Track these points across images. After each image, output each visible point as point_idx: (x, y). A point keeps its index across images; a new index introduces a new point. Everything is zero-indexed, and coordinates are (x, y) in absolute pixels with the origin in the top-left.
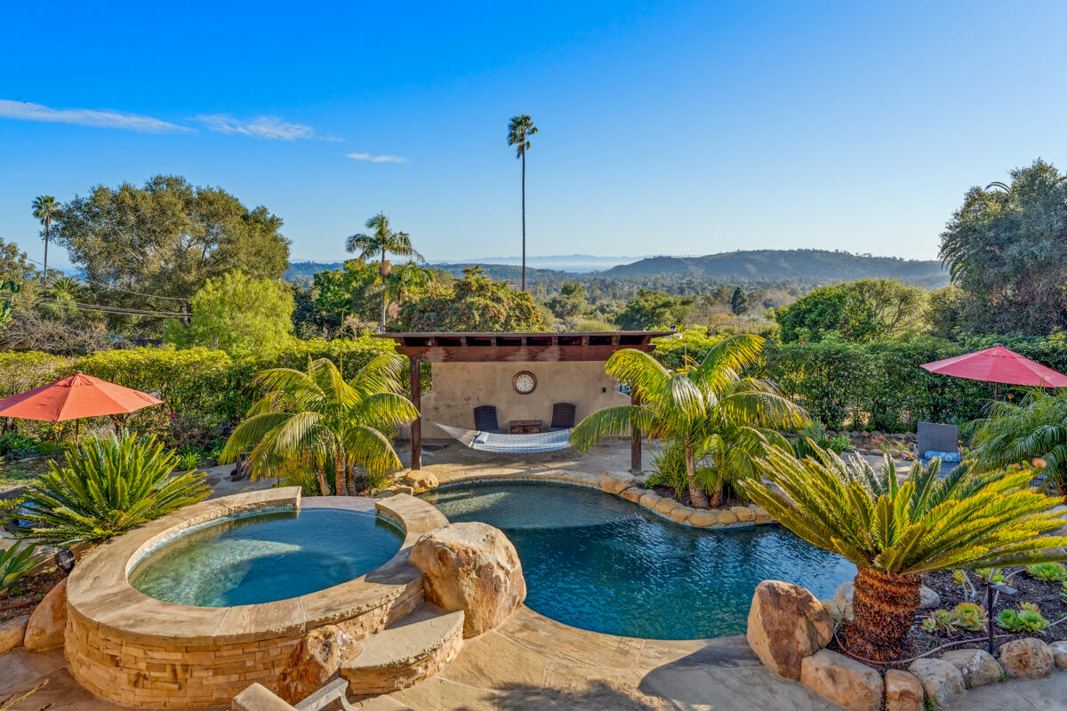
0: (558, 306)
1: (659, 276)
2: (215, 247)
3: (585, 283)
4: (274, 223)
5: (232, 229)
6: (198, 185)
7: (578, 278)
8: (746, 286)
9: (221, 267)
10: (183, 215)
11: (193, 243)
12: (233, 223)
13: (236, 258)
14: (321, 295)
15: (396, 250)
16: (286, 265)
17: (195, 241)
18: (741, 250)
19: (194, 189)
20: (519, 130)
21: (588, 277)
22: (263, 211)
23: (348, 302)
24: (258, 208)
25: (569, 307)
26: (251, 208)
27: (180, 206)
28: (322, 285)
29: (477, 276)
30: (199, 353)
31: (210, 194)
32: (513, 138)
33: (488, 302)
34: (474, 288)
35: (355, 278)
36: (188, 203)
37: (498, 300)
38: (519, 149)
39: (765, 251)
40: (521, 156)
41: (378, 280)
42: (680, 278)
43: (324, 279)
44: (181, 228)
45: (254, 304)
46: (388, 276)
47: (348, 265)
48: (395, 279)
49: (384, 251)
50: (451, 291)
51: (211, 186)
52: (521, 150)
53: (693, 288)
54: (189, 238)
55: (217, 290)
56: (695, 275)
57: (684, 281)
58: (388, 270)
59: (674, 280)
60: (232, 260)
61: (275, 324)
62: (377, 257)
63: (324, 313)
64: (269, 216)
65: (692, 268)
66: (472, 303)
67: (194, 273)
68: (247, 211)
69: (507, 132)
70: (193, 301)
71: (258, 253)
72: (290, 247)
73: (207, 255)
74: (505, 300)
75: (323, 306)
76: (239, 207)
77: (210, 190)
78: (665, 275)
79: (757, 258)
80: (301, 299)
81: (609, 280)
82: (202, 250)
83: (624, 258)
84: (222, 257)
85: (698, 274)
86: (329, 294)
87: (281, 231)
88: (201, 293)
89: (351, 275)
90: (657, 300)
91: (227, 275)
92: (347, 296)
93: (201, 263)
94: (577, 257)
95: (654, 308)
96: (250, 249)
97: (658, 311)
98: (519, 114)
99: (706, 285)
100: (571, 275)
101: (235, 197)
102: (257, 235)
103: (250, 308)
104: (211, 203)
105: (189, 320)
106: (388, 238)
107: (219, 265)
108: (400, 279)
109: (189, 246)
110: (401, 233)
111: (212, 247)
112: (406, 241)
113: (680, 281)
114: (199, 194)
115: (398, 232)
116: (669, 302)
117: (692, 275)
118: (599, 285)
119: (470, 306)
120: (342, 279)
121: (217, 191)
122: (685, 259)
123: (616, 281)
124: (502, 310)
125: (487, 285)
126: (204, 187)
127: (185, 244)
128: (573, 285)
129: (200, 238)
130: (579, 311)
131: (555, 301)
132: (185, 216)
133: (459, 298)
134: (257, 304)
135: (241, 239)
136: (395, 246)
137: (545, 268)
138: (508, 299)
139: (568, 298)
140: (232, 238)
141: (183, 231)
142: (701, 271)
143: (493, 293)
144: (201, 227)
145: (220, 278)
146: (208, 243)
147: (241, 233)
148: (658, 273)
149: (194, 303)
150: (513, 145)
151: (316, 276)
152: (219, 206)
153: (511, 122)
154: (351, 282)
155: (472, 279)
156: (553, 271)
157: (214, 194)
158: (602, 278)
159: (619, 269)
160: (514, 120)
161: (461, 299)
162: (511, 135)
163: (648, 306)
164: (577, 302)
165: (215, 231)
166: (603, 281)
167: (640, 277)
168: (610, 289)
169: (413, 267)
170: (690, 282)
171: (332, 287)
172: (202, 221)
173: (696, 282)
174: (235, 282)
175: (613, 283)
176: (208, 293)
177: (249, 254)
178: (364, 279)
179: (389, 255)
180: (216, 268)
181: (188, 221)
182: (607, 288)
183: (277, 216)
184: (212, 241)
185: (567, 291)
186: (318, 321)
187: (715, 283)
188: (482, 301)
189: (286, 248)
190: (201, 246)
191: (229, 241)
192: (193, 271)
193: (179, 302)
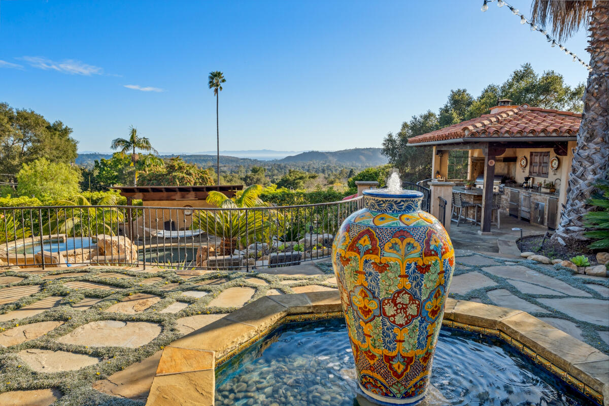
0: (249, 179)
1: (312, 162)
2: (30, 144)
3: (269, 166)
4: (66, 131)
5: (40, 135)
6: (17, 108)
7: (265, 163)
8: (359, 168)
9: (34, 156)
10: (8, 126)
11: (15, 142)
12: (41, 131)
13: (43, 151)
14: (99, 173)
15: (141, 147)
16: (75, 155)
17: (17, 141)
18: (357, 148)
19: (14, 110)
20: (215, 80)
21: (271, 163)
22: (60, 124)
23: (116, 177)
24: (56, 122)
25: (255, 180)
26: (52, 122)
27: (6, 121)
28: (100, 167)
29: (178, 161)
30: (24, 199)
31: (25, 113)
32: (212, 84)
33: (184, 175)
34: (176, 168)
35: (120, 163)
36: (11, 119)
37: (190, 174)
38: (215, 91)
39: (370, 148)
40: (216, 95)
41: (132, 164)
42: (324, 164)
43: (101, 164)
44: (7, 133)
45: (55, 177)
46: (137, 162)
47: (115, 156)
48: (141, 164)
49: (134, 148)
50: (165, 170)
51: (25, 109)
52: (216, 91)
53: (330, 170)
54: (12, 139)
55: (31, 169)
56: (332, 162)
57: (326, 165)
58: (137, 158)
59: (320, 165)
60: (40, 153)
61: (68, 188)
62: (131, 151)
63: (102, 184)
64: (64, 127)
65: (331, 158)
66: (176, 176)
67: (17, 159)
68: (49, 123)
69: (208, 80)
70: (18, 176)
71: (57, 148)
72: (78, 145)
73: (25, 149)
74: (194, 174)
75: (101, 179)
76: (44, 121)
77: (25, 111)
78: (315, 162)
79: (366, 152)
80: (86, 175)
81: (283, 164)
82: (22, 146)
83: (292, 152)
84: (35, 151)
85: (333, 161)
86: (104, 172)
87: (71, 136)
88: (22, 171)
89: (117, 161)
90: (296, 176)
91: (36, 161)
92: (116, 174)
93: (22, 154)
94: (264, 151)
95: (295, 180)
96: (52, 146)
97: (296, 181)
98: (215, 71)
99: (337, 167)
100: (261, 162)
101: (41, 115)
102: (56, 138)
103: (52, 179)
104: (26, 119)
105: (16, 187)
106: (136, 140)
107: (33, 155)
108: (144, 163)
109: (13, 144)
110: (144, 138)
111: (28, 145)
112: (147, 143)
113: (323, 166)
114: (18, 113)
115: (142, 137)
116: (303, 177)
117: (330, 162)
118: (277, 168)
119: (174, 177)
120: (112, 164)
121: (30, 112)
122: (326, 152)
123: (287, 166)
124: (192, 179)
125: (183, 167)
126: (20, 109)
127: (10, 143)
128: (258, 168)
129: (20, 139)
130: (261, 182)
131: (247, 177)
132: (9, 126)
133: (169, 173)
134: (56, 177)
135: (46, 140)
136: (141, 145)
137: (245, 158)
138: (196, 174)
139: (254, 175)
140: (41, 139)
141: (9, 136)
142: (336, 160)
143: (187, 171)
144: (20, 132)
145: (33, 163)
146: (25, 142)
147: (46, 137)
148: (311, 161)
149: (18, 177)
150: (212, 88)
151: (96, 162)
152: (31, 121)
153: (210, 75)
154: (118, 165)
155: (176, 164)
156: (250, 160)
157: (28, 114)
158: (278, 163)
159: (289, 158)
160: (212, 74)
161: (170, 173)
162: (210, 82)
163: (291, 178)
164: (259, 177)
165: (29, 135)
166: (279, 165)
167: (301, 163)
168: (283, 170)
169: (153, 157)
170: (328, 166)
171: (106, 168)
172: (21, 129)
173: (332, 166)
174: (42, 164)
175: (285, 167)
176: (26, 171)
177: (51, 149)
178: (125, 164)
179: (137, 150)
180: (29, 157)
181: (11, 129)
182: (281, 169)
183: (69, 127)
184: (28, 141)
185: (255, 171)
186: (98, 188)
187: (342, 166)
188: (181, 175)
189: (75, 146)
190: (21, 144)
191: (39, 141)
192: (16, 158)
193: (8, 177)
